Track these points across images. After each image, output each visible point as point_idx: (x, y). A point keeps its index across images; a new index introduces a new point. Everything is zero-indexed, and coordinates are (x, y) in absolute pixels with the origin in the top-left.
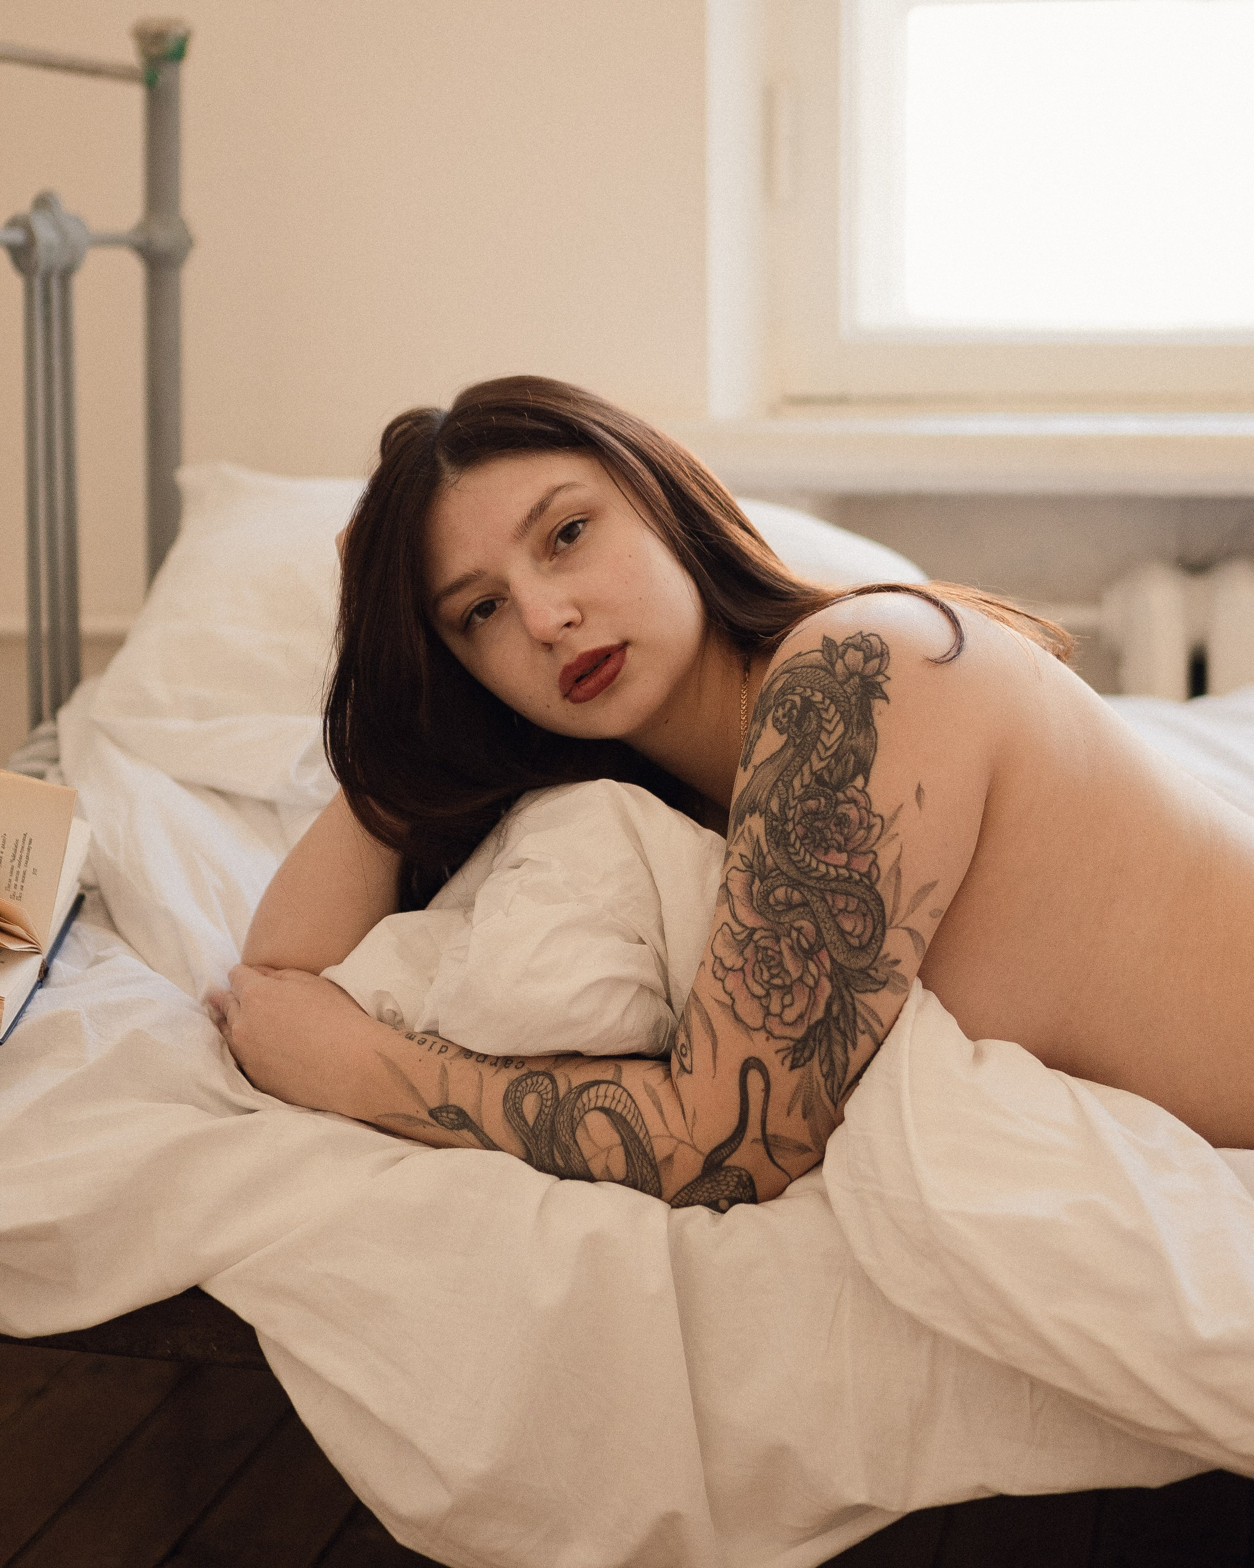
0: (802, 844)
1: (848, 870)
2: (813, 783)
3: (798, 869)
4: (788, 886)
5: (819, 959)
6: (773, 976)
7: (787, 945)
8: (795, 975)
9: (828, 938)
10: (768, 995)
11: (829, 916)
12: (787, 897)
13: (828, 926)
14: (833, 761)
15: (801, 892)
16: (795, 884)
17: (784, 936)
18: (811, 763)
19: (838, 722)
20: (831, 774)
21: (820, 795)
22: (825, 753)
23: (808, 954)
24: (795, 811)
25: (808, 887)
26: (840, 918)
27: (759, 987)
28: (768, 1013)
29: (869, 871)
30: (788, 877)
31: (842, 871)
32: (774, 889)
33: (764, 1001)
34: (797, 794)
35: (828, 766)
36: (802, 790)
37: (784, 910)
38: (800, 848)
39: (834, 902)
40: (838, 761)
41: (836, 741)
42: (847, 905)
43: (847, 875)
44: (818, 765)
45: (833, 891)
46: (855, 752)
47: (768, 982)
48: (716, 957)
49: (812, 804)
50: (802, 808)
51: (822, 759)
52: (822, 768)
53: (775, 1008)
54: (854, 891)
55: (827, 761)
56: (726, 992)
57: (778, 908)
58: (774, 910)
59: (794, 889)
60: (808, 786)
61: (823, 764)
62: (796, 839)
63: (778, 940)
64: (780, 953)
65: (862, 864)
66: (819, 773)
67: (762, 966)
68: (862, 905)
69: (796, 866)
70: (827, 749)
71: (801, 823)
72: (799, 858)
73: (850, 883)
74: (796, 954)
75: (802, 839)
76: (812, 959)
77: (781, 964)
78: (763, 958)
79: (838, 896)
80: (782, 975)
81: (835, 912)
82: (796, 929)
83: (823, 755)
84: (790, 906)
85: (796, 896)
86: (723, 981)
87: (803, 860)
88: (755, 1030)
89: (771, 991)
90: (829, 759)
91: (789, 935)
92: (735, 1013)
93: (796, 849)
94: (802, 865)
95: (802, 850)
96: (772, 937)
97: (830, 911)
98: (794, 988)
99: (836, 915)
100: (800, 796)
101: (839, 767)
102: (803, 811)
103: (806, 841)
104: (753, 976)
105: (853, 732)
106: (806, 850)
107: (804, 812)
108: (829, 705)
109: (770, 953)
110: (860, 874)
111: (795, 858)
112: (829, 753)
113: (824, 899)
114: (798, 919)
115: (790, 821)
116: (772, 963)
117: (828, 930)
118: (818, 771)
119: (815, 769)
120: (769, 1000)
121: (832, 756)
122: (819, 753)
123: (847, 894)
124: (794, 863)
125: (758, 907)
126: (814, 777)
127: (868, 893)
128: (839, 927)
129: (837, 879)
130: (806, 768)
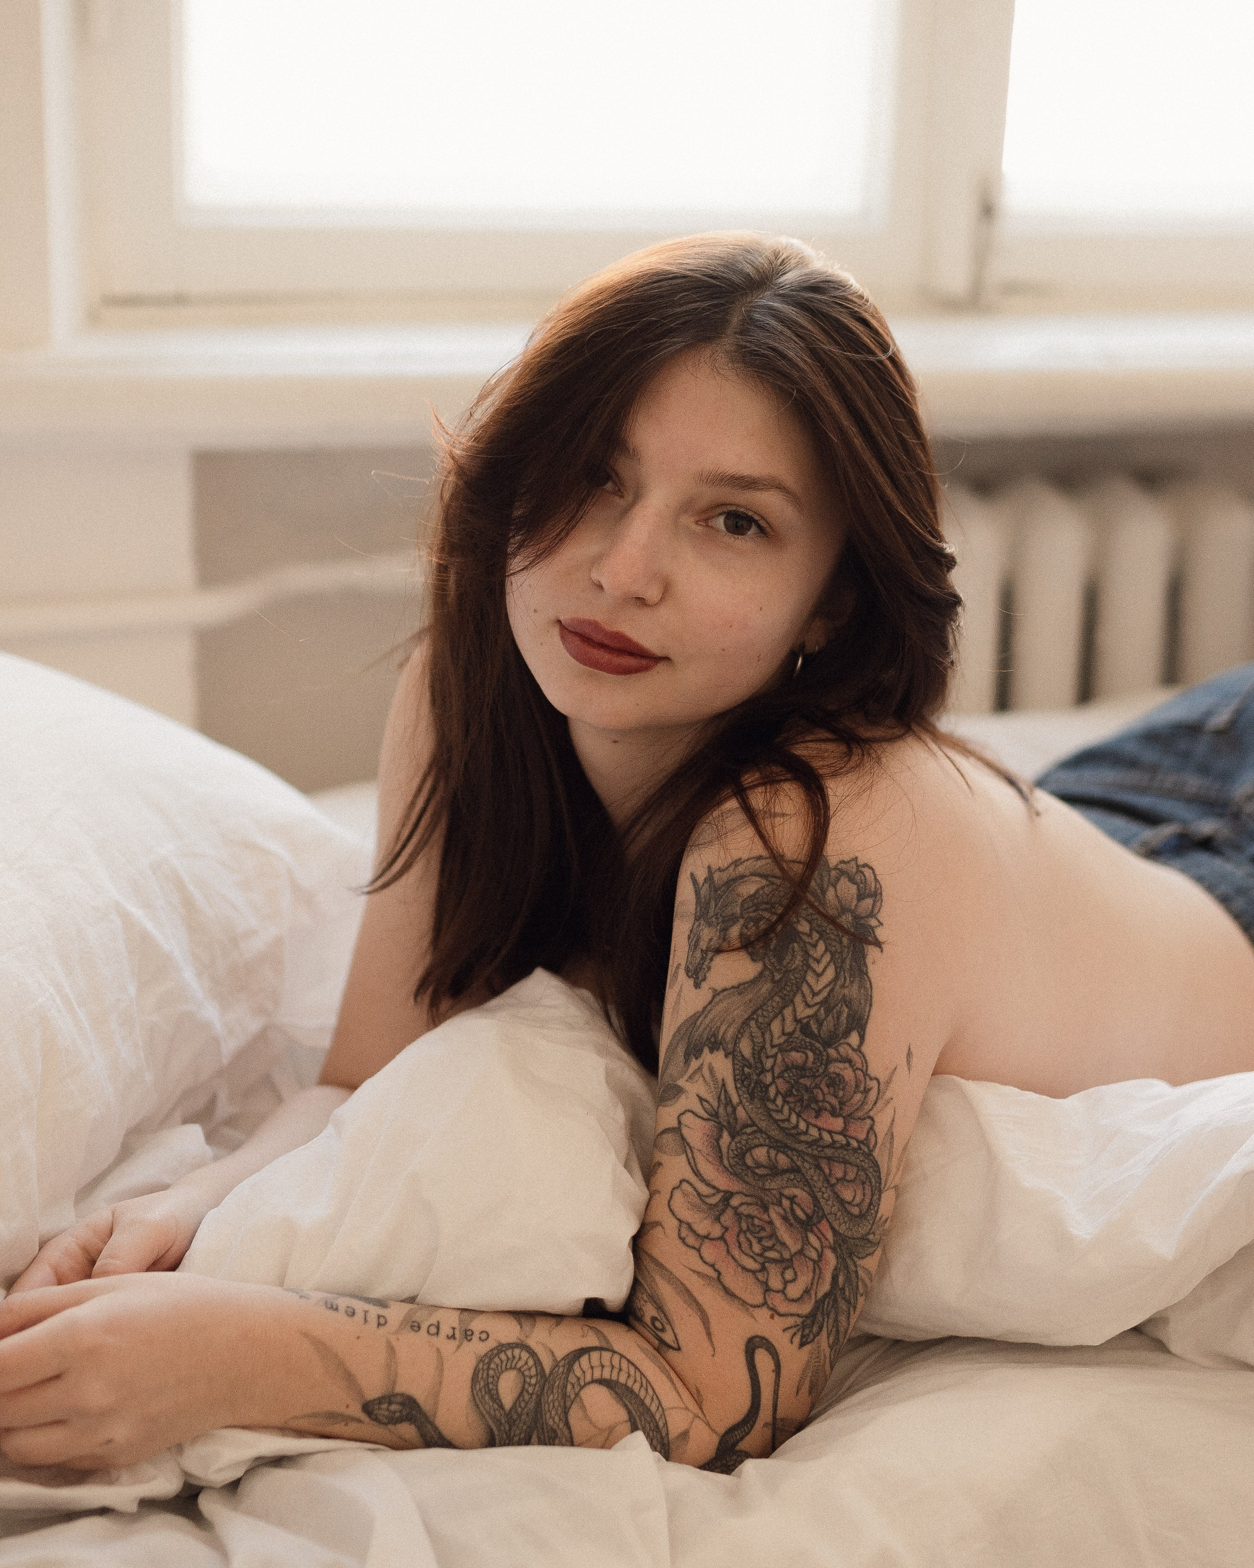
0: (785, 1102)
1: (845, 1136)
2: (798, 1033)
3: (783, 1129)
4: (771, 1147)
5: (820, 1231)
6: (766, 1249)
7: (778, 1214)
8: (794, 1247)
9: (827, 1209)
10: (763, 1269)
11: (825, 1185)
12: (770, 1160)
13: (825, 1195)
14: (822, 1008)
15: (788, 1156)
16: (779, 1146)
17: (773, 1204)
18: (794, 1007)
19: (828, 964)
20: (820, 1024)
21: (806, 1048)
22: (812, 999)
23: (807, 1225)
24: (775, 1061)
25: (795, 1149)
26: (839, 1187)
27: (751, 1261)
28: (767, 1289)
29: (867, 1138)
30: (769, 1137)
31: (839, 1138)
32: (753, 1148)
33: (760, 1276)
34: (776, 1041)
35: (816, 1013)
36: (782, 1040)
37: (767, 1175)
38: (783, 1106)
39: (831, 1170)
40: (828, 1011)
41: (825, 987)
42: (845, 1173)
43: (844, 1142)
44: (803, 1012)
45: (829, 1159)
46: (847, 1002)
47: (761, 1255)
48: (680, 1221)
49: (796, 1057)
50: (784, 1059)
51: (808, 1006)
52: (808, 1017)
53: (775, 1282)
54: (852, 1159)
55: (815, 1009)
56: (705, 1262)
57: (759, 1171)
58: (754, 1173)
59: (778, 1151)
60: (790, 1034)
61: (810, 1012)
62: (776, 1095)
63: (765, 1209)
64: (771, 1223)
65: (859, 1131)
66: (805, 1021)
67: (748, 1235)
68: (861, 1173)
69: (779, 1126)
70: (815, 994)
71: (783, 1077)
72: (783, 1117)
73: (846, 1150)
74: (791, 1225)
75: (784, 1098)
76: (812, 1231)
77: (773, 1235)
78: (748, 1227)
79: (836, 1164)
80: (778, 1247)
81: (833, 1181)
82: (787, 1198)
83: (809, 999)
84: (775, 1171)
85: (783, 1160)
86: (699, 1250)
87: (788, 1120)
88: (755, 1306)
89: (767, 1264)
90: (817, 1007)
91: (780, 1204)
92: (724, 1288)
93: (777, 1106)
94: (786, 1125)
95: (786, 1108)
96: (756, 1204)
97: (828, 1181)
98: (795, 1261)
99: (833, 1186)
100: (780, 1045)
101: (830, 1018)
102: (785, 1062)
103: (790, 1099)
104: (740, 1247)
105: (845, 978)
106: (790, 1109)
107: (787, 1066)
108: (817, 941)
109: (756, 1221)
110: (858, 1141)
111: (778, 1116)
112: (818, 999)
113: (818, 1167)
114: (787, 1187)
115: (768, 1071)
116: (763, 1234)
117: (827, 1200)
118: (804, 1018)
119: (800, 1015)
120: (766, 1275)
121: (821, 1003)
122: (804, 996)
123: (845, 1162)
124: (776, 1121)
125: (731, 1167)
126: (799, 1026)
127: (867, 1161)
128: (838, 1197)
129: (833, 1145)
130: (788, 1012)
